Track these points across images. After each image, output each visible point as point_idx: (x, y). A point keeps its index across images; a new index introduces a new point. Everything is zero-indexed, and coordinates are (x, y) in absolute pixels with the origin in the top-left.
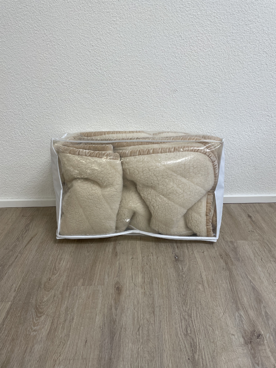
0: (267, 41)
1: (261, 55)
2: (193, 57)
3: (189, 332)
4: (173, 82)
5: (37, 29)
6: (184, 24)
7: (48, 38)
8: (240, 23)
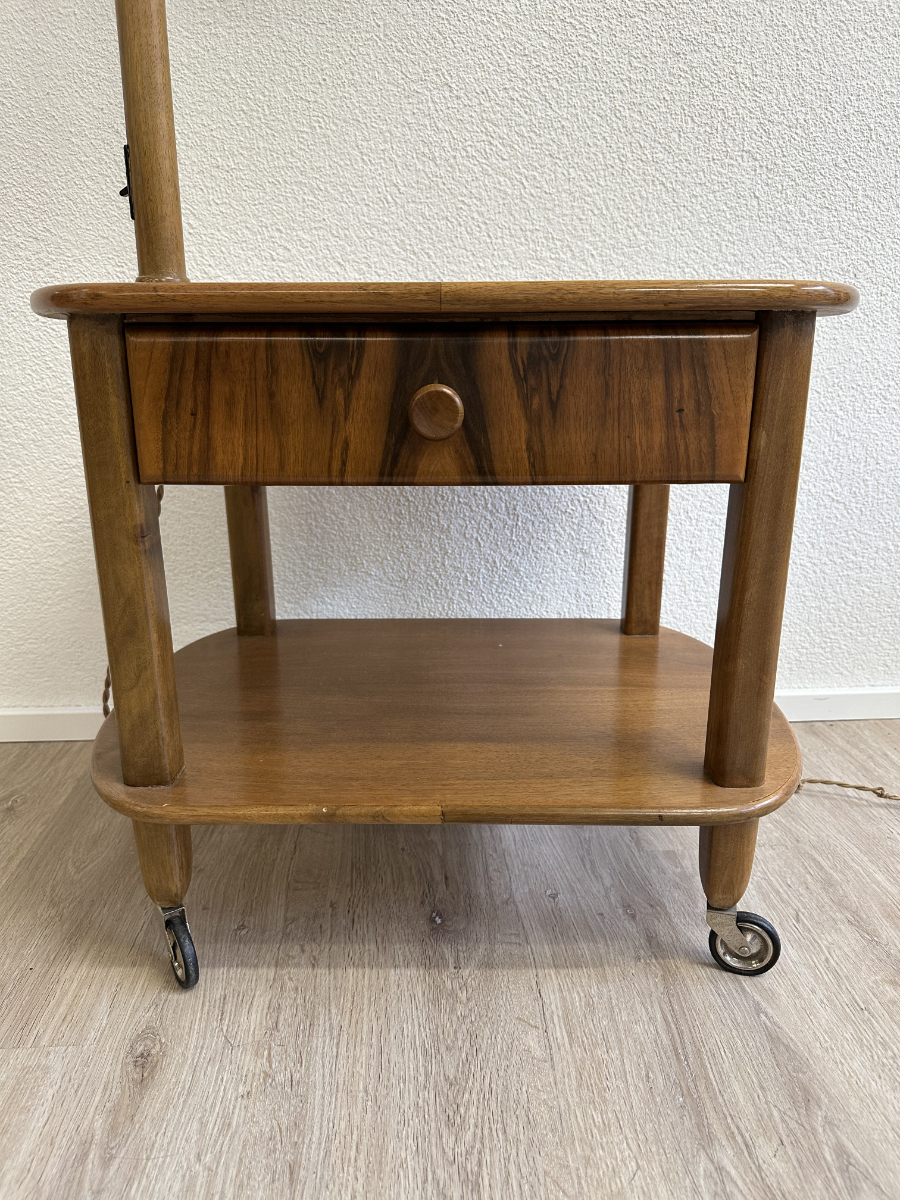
1: (734, 163)
2: (495, 161)
4: (429, 248)
8: (654, 49)
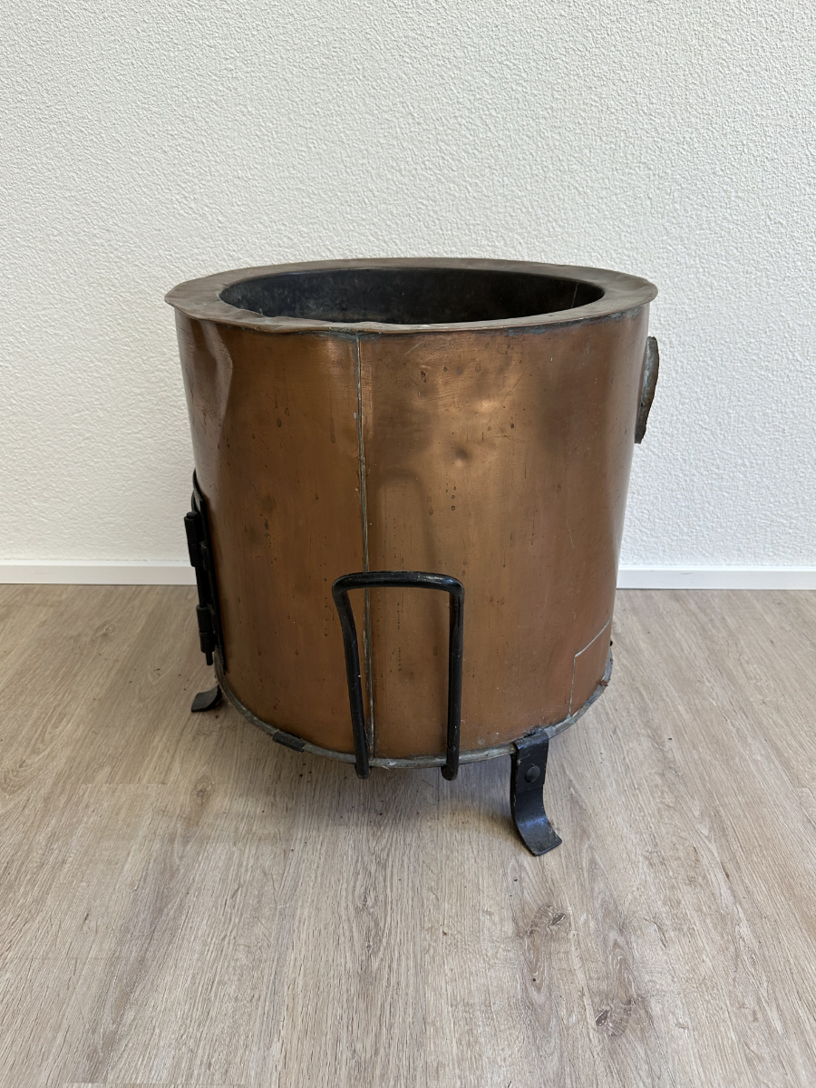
0: (647, 132)
3: (370, 903)
5: (21, 89)
6: (418, 83)
7: (51, 113)
